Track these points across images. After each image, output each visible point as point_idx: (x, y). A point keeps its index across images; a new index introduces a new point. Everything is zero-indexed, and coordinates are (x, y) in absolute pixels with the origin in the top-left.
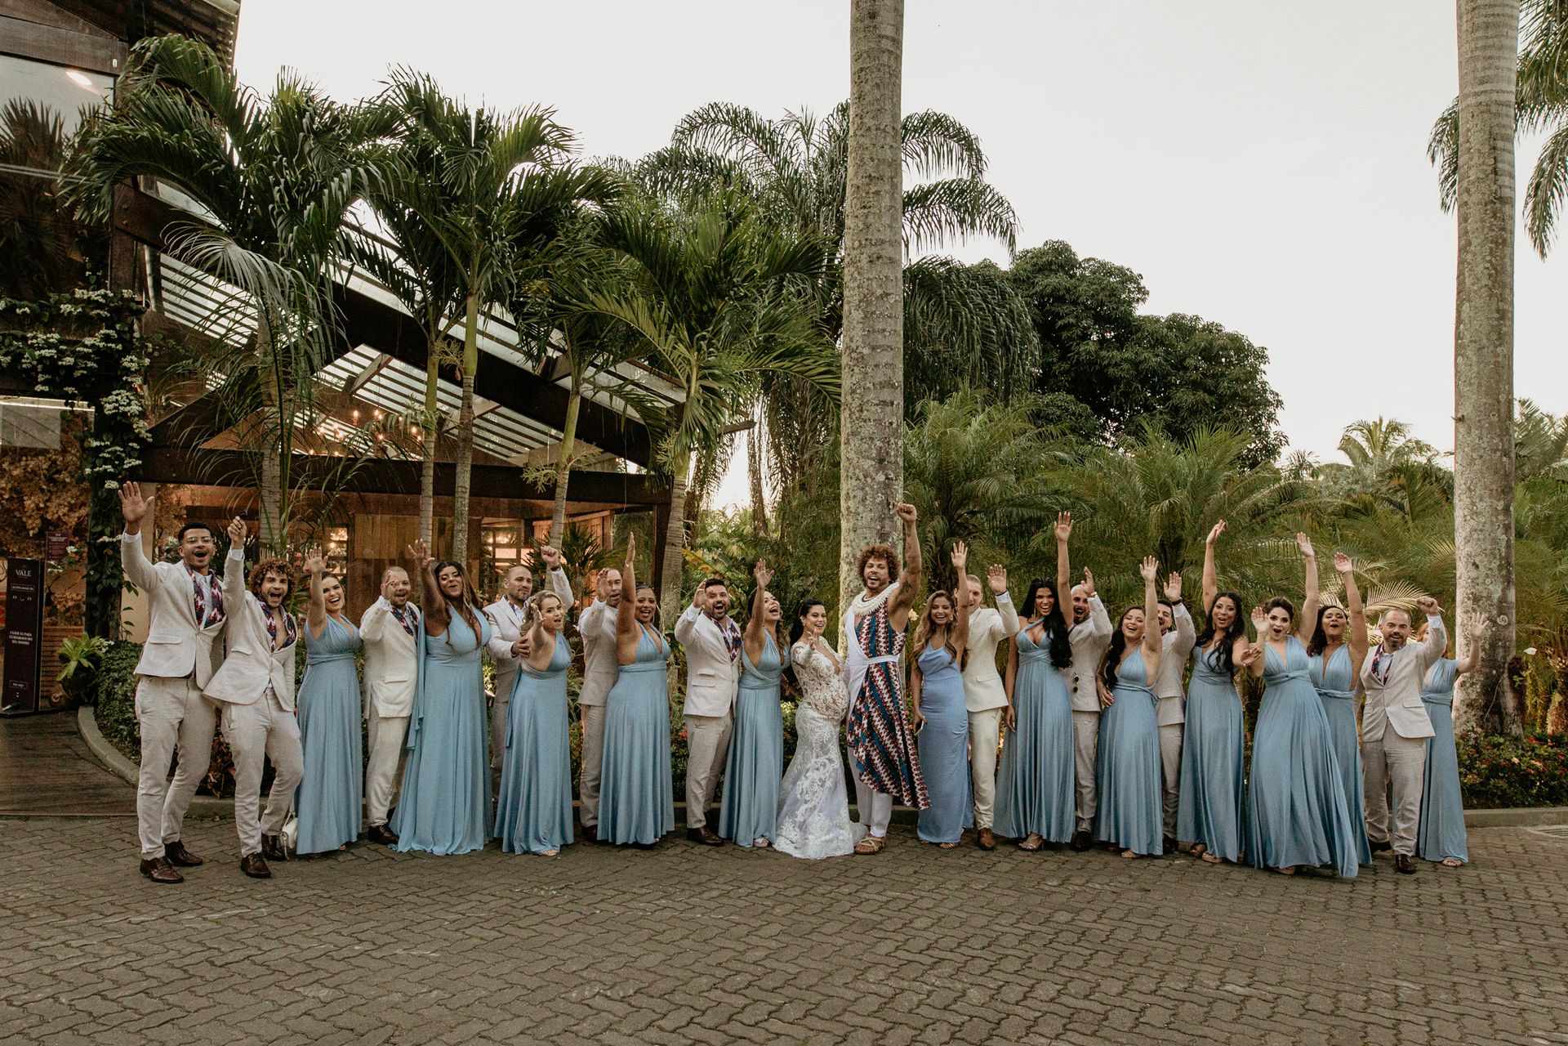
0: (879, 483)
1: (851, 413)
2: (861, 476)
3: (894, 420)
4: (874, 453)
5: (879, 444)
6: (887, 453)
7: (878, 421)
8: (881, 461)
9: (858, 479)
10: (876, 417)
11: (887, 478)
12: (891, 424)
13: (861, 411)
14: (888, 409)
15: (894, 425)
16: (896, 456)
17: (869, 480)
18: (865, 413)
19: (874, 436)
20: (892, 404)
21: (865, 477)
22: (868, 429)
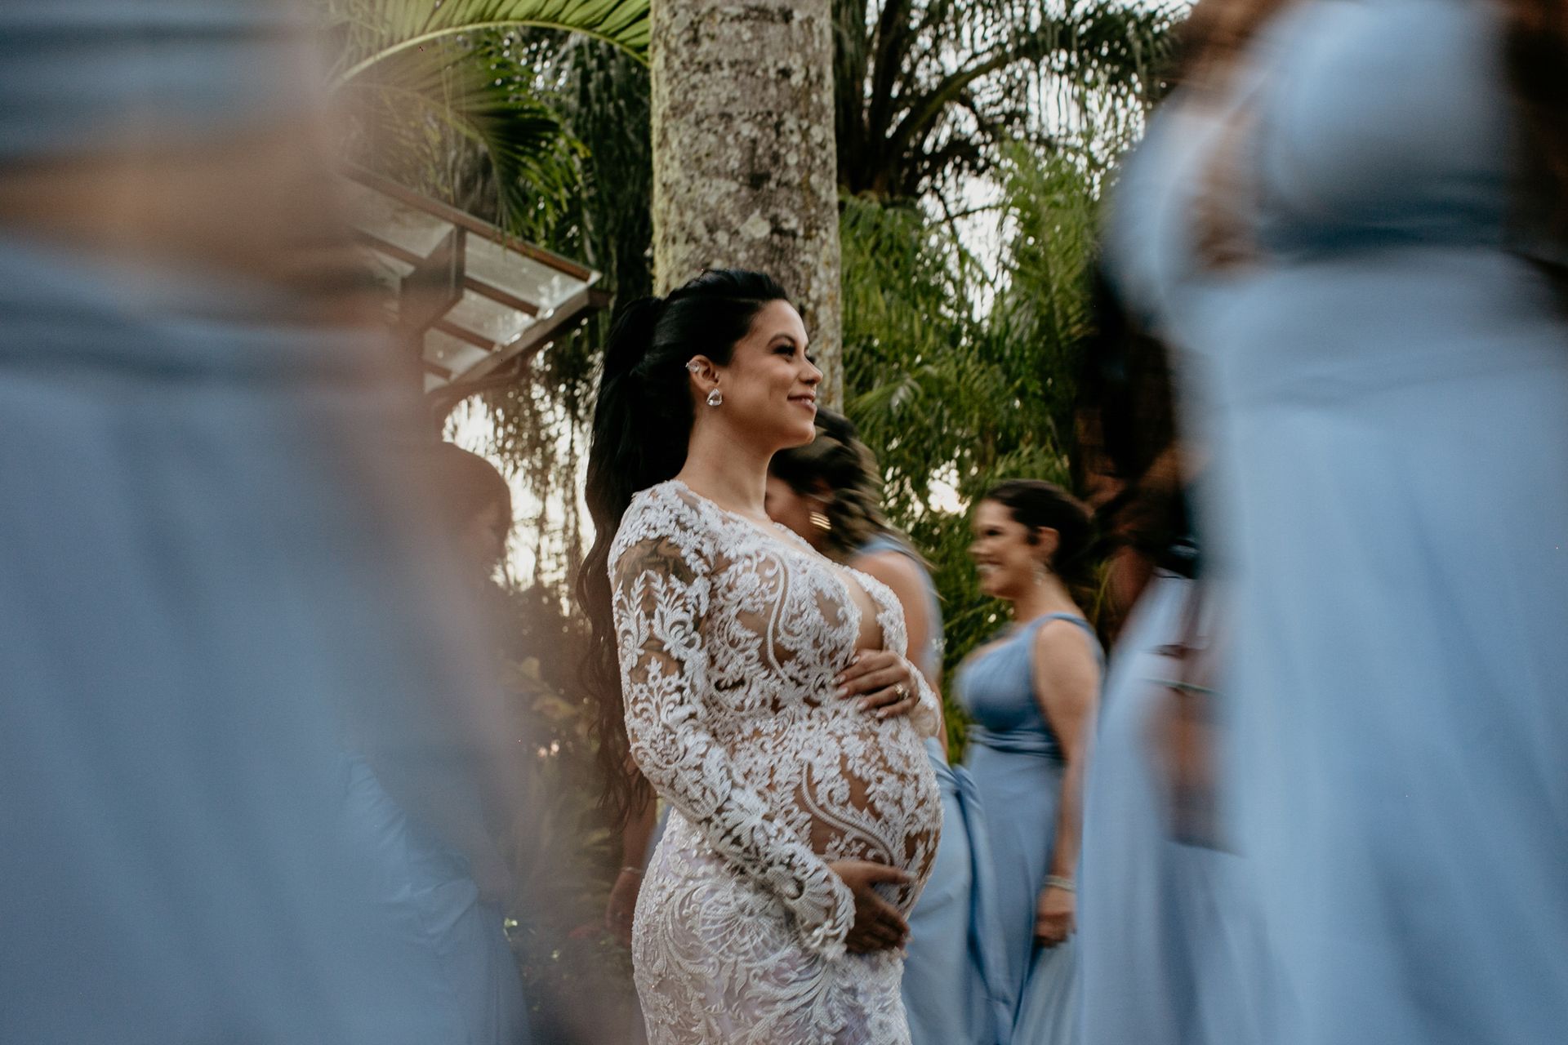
0: (751, 245)
1: (672, 52)
2: (700, 230)
3: (796, 63)
4: (734, 158)
5: (747, 130)
6: (776, 158)
7: (744, 67)
8: (756, 180)
9: (691, 238)
10: (739, 54)
11: (777, 229)
12: (786, 73)
13: (695, 40)
14: (774, 31)
15: (797, 79)
16: (806, 169)
17: (722, 237)
18: (706, 44)
19: (732, 109)
20: (787, 16)
21: (711, 229)
22: (716, 90)
